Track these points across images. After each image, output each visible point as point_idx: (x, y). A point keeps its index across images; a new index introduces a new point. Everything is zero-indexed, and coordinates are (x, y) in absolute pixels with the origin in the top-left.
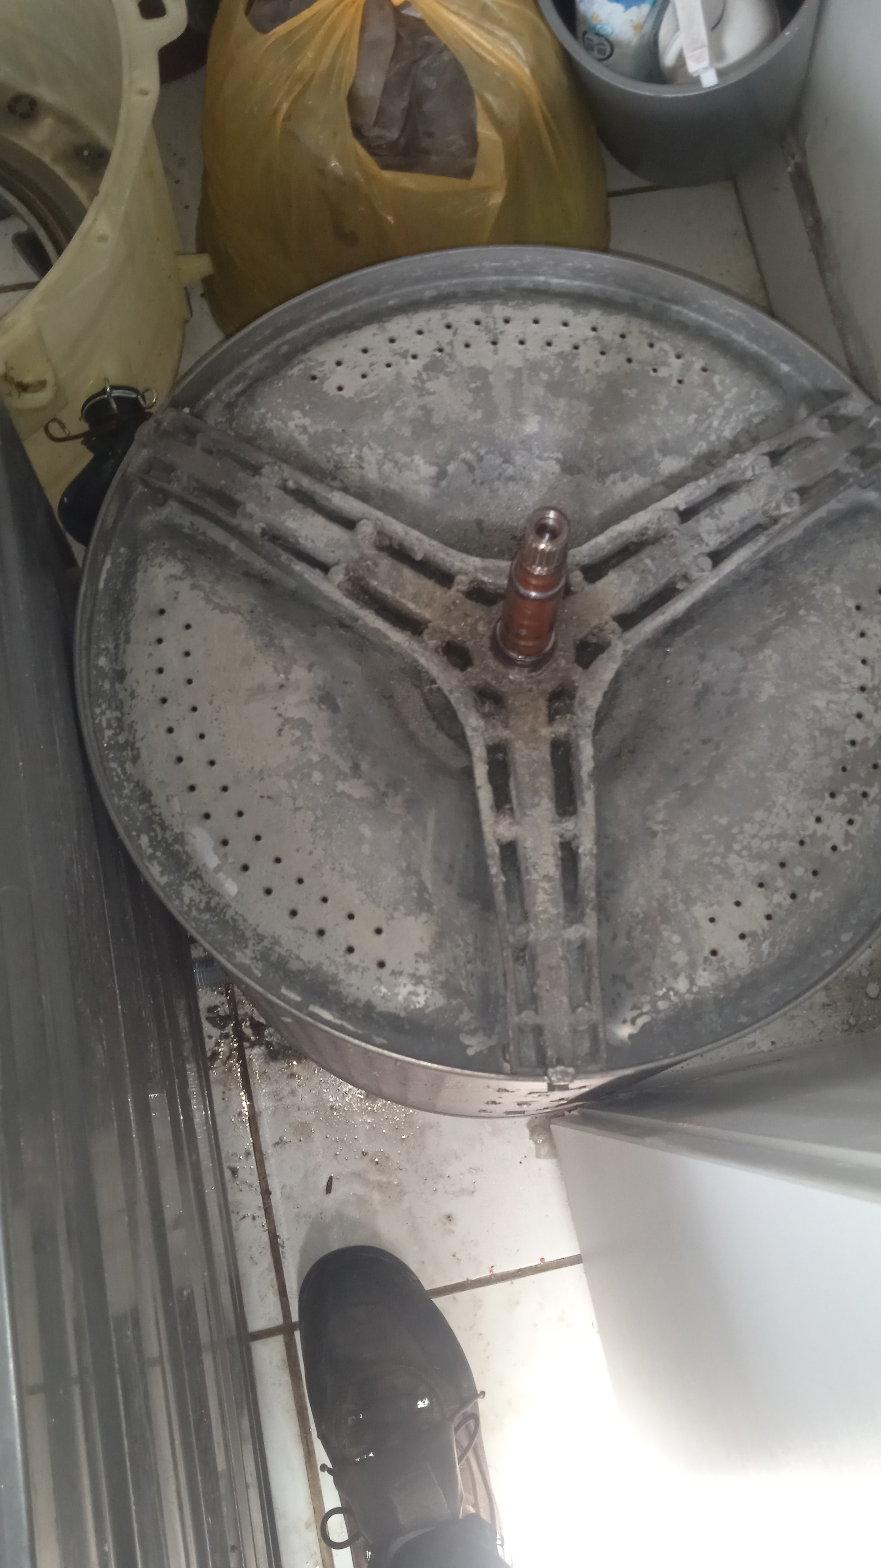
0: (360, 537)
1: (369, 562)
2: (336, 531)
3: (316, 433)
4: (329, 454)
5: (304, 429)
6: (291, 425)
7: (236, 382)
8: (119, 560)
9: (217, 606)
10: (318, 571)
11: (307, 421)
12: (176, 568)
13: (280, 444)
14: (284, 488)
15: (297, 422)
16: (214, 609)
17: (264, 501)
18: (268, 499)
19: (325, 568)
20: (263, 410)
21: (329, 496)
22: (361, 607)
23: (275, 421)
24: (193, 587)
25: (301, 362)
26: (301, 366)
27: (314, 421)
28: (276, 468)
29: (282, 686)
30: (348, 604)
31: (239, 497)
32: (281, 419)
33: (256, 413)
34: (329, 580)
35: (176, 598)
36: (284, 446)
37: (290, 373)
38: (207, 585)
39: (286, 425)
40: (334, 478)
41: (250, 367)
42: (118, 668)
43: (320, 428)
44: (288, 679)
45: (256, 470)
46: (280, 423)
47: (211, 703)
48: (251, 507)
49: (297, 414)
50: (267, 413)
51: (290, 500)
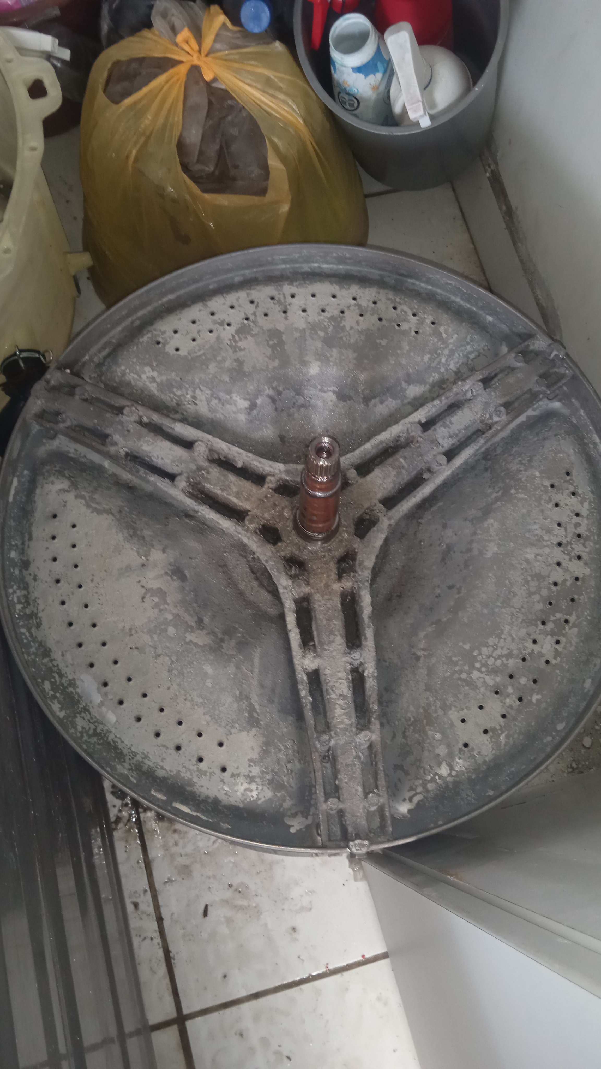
0: (196, 454)
1: (203, 472)
2: (179, 451)
3: (162, 381)
4: (172, 395)
5: (153, 379)
6: (144, 377)
7: (103, 348)
8: (23, 480)
9: (95, 510)
10: (167, 480)
11: (155, 374)
12: (65, 484)
13: (136, 390)
14: (141, 423)
15: (148, 374)
16: (92, 512)
17: (126, 433)
18: (129, 431)
19: (172, 477)
20: (123, 368)
21: (173, 426)
22: (200, 504)
23: (132, 375)
24: (76, 497)
25: (149, 331)
26: (149, 335)
27: (160, 374)
28: (134, 408)
29: (143, 565)
30: (190, 503)
31: (108, 431)
32: (137, 373)
33: (118, 370)
34: (175, 486)
35: (65, 506)
36: (139, 391)
37: (141, 340)
38: (87, 495)
39: (140, 377)
40: (177, 412)
41: (113, 337)
42: (25, 558)
43: (164, 378)
44: (147, 560)
45: (119, 410)
46: (136, 376)
47: (92, 581)
48: (116, 437)
49: (147, 369)
50: (126, 369)
51: (144, 431)
